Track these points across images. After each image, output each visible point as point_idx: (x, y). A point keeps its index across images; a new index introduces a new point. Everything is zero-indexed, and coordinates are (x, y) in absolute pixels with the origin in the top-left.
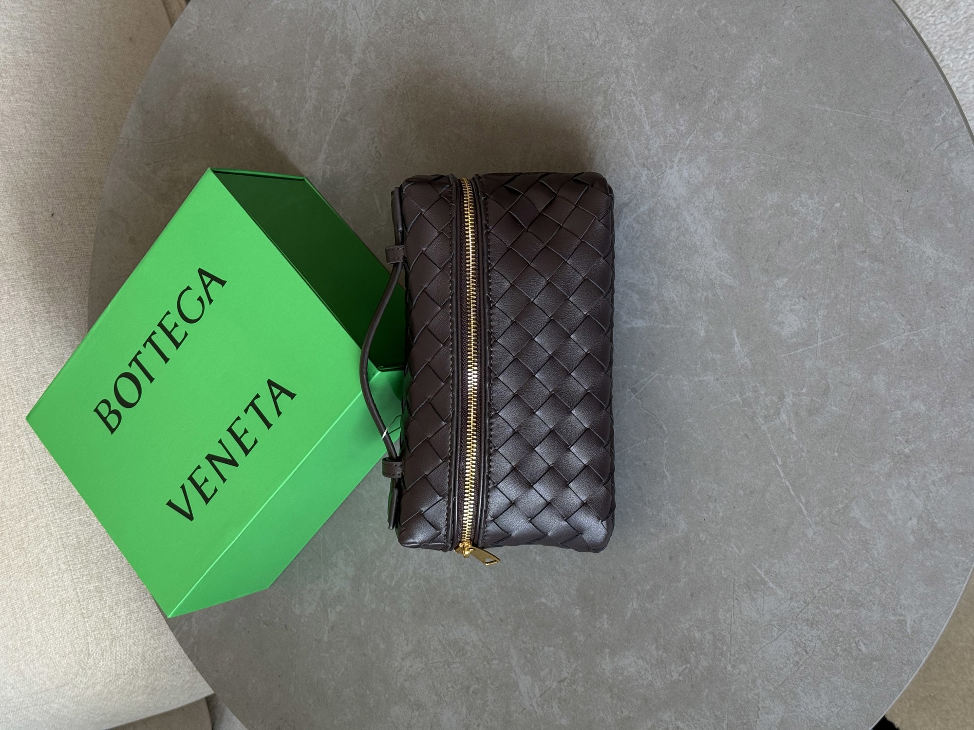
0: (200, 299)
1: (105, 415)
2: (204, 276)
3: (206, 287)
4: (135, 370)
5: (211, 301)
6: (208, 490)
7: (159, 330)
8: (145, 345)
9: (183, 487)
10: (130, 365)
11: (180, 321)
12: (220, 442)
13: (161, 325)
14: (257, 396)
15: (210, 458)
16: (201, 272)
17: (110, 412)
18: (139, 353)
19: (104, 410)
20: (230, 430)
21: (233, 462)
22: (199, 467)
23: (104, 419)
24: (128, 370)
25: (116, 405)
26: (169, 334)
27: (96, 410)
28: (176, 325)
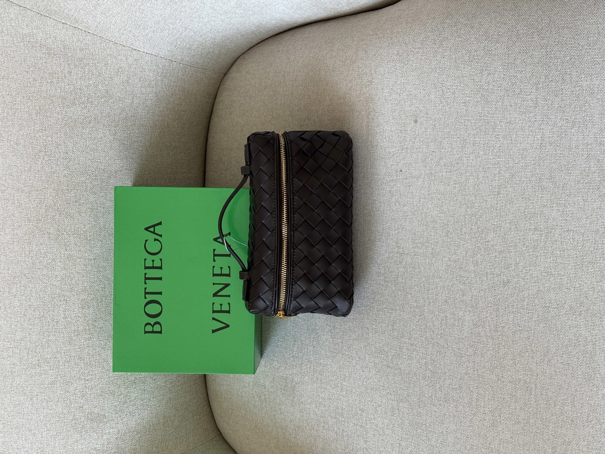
0: (155, 240)
1: (151, 330)
2: (149, 229)
3: (154, 233)
4: (150, 297)
5: (161, 236)
6: (225, 308)
7: (147, 271)
8: (145, 283)
9: (214, 319)
10: (145, 298)
11: (153, 257)
12: (214, 284)
13: (146, 268)
14: (214, 250)
15: (215, 295)
16: (147, 229)
17: (153, 326)
18: (145, 289)
19: (149, 328)
20: (214, 275)
21: (227, 285)
22: (213, 304)
23: (153, 332)
24: (147, 301)
25: (152, 321)
26: (153, 268)
27: (146, 332)
28: (153, 261)
